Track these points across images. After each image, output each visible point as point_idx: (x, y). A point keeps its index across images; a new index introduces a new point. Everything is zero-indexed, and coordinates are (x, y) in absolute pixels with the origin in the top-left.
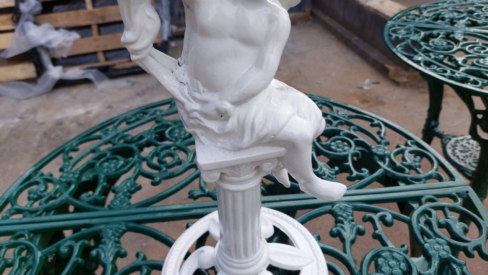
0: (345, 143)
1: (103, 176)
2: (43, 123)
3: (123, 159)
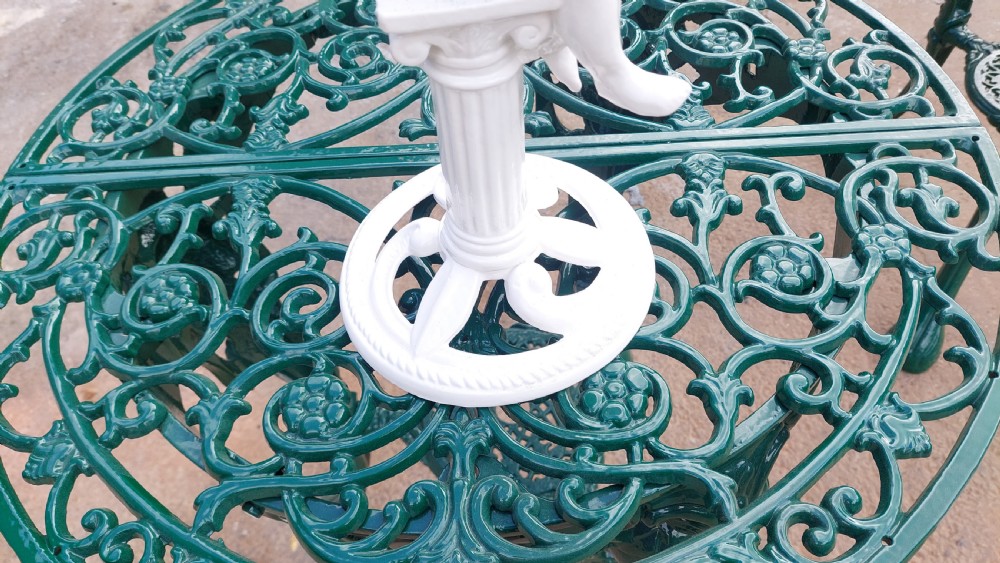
0: (734, 34)
1: (233, 88)
3: (270, 56)
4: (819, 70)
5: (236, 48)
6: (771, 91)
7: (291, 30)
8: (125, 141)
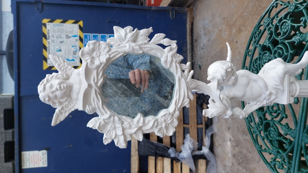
0: (284, 24)
1: (277, 138)
2: (233, 164)
3: (270, 128)
4: (298, 5)
5: (267, 135)
6: (302, 17)
7: (264, 122)
8: (287, 164)
